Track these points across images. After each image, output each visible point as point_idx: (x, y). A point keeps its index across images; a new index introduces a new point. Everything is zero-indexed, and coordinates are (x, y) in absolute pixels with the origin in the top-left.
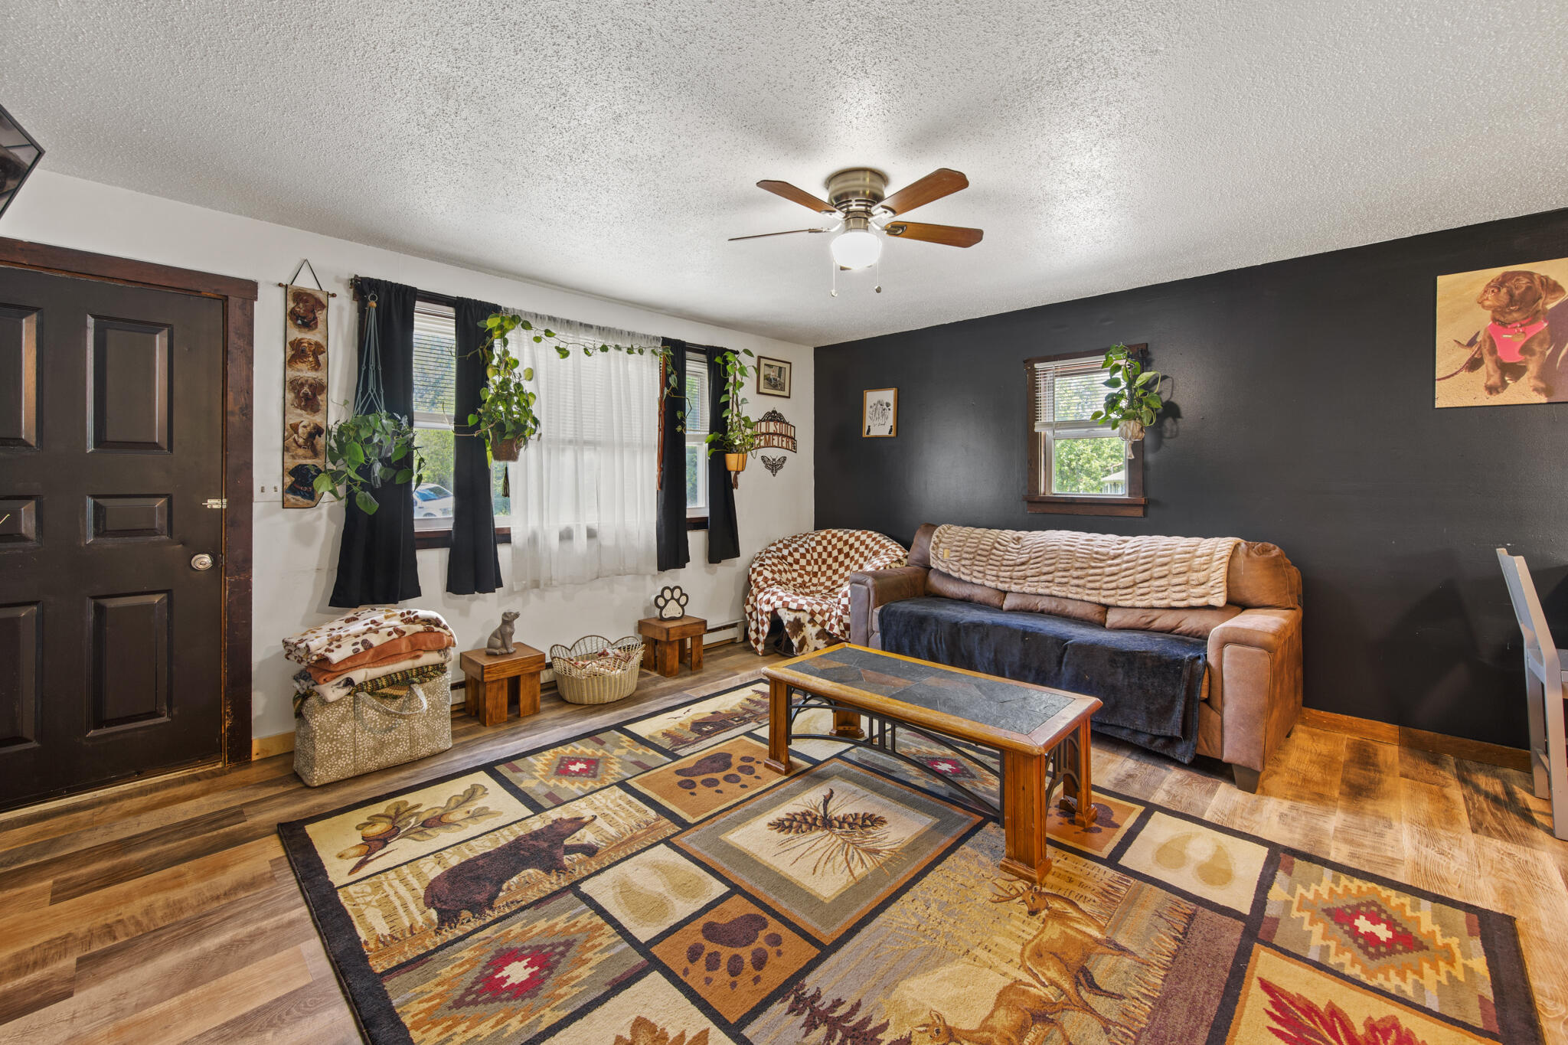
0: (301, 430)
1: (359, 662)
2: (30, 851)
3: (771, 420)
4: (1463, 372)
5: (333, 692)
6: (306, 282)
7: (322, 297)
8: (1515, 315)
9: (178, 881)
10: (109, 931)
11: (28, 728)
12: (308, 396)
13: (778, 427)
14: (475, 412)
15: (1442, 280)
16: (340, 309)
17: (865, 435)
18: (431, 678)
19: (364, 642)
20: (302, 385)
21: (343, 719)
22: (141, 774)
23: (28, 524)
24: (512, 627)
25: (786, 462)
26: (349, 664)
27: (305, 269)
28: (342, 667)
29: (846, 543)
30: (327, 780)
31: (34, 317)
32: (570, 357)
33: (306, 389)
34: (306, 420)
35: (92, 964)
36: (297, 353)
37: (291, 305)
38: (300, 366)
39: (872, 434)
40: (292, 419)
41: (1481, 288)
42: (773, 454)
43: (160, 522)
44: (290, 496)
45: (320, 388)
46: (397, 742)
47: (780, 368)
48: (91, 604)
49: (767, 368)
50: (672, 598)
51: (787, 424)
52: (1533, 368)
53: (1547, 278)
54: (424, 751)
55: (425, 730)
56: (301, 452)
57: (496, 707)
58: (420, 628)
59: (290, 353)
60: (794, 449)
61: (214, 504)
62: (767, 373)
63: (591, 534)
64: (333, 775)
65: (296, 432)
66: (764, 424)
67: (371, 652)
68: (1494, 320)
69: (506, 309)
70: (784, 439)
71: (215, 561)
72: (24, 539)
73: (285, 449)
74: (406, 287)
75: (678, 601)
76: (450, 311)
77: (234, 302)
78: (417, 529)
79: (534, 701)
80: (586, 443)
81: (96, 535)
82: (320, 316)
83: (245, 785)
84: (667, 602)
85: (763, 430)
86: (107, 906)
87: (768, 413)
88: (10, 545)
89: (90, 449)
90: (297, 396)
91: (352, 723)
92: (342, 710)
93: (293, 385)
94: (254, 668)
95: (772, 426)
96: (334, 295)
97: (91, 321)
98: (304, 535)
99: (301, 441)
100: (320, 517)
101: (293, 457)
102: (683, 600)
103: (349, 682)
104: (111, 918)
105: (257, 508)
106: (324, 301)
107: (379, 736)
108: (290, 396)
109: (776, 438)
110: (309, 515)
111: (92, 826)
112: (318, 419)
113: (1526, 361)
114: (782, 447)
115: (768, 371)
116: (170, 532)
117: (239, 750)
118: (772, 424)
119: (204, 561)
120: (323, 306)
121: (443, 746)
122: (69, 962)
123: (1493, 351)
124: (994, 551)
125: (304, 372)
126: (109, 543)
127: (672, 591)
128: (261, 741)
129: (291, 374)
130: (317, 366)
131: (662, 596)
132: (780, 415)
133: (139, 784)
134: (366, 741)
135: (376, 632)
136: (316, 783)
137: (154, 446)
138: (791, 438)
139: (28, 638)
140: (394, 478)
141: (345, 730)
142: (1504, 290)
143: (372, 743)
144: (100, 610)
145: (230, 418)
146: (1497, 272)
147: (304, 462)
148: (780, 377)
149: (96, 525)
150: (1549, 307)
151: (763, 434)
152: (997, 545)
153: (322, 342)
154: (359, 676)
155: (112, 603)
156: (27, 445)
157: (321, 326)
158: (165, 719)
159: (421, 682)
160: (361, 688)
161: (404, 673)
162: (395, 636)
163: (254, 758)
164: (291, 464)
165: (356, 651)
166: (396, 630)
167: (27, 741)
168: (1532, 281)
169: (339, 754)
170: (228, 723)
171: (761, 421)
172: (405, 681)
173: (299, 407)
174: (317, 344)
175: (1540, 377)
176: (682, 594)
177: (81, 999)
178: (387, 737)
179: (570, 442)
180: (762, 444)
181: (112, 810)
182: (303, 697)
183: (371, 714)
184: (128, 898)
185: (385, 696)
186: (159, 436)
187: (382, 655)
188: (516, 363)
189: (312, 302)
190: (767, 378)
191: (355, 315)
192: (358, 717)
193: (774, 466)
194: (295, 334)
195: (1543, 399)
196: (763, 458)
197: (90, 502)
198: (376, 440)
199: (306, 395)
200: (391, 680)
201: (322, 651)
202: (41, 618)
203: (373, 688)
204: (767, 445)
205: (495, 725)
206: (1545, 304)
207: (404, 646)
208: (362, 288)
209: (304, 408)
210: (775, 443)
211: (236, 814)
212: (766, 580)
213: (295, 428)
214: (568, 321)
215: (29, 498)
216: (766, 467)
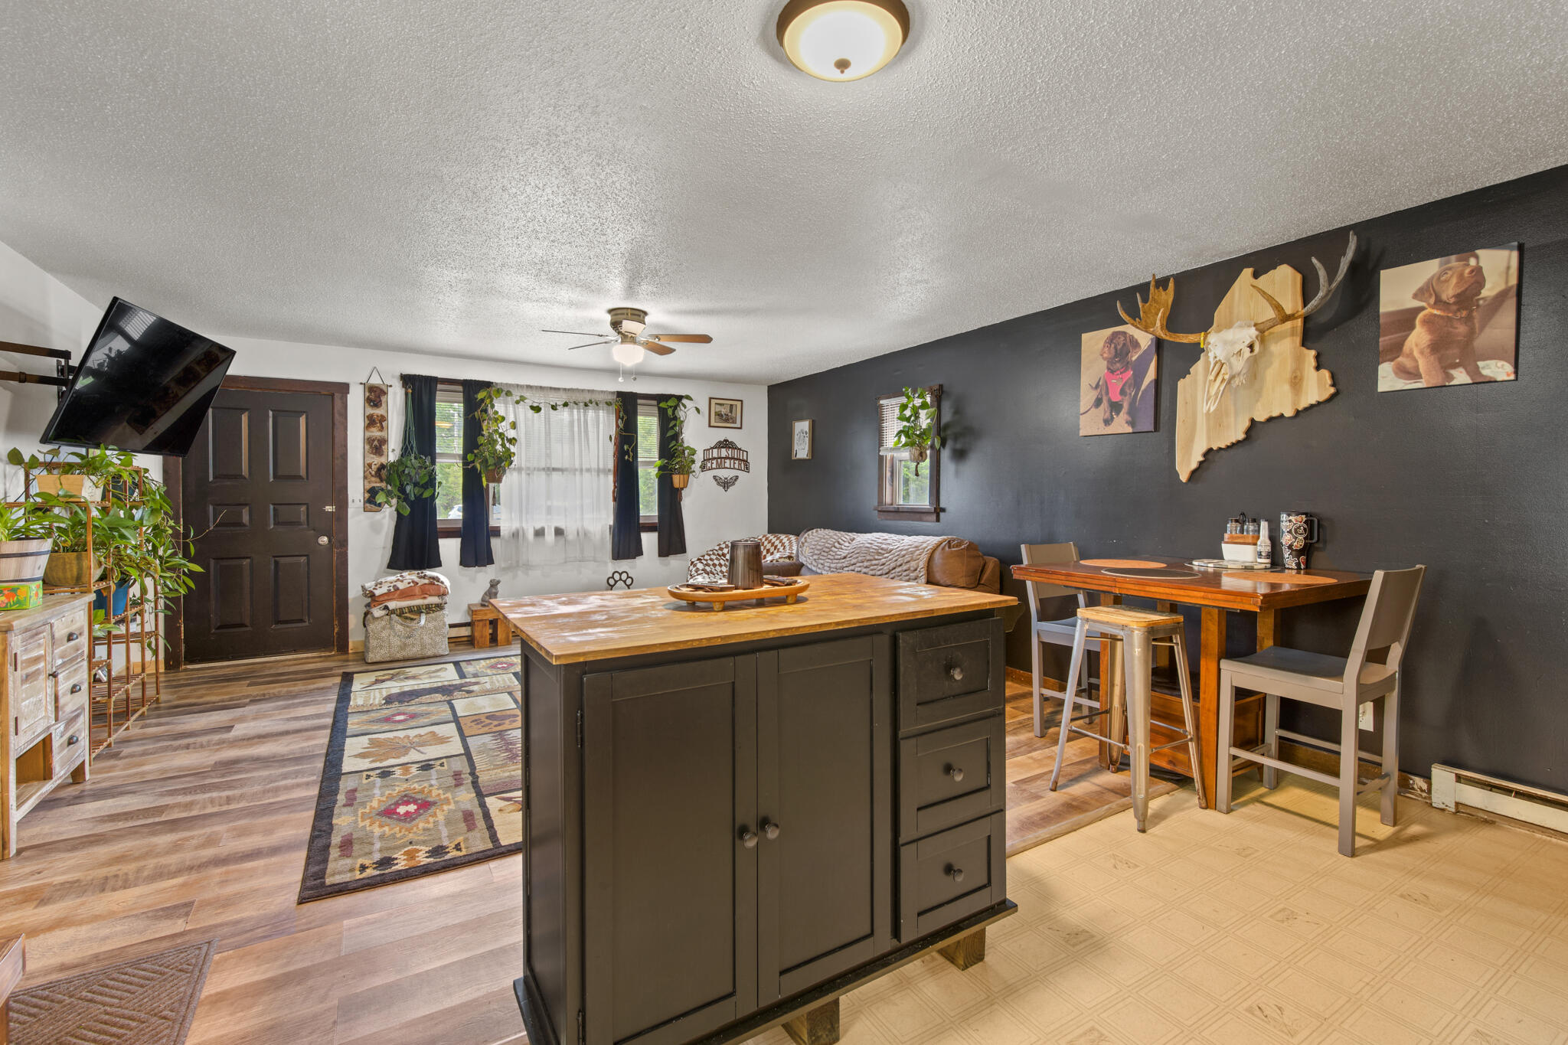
0: (373, 467)
1: (391, 597)
2: (244, 673)
3: (723, 447)
4: (1093, 409)
5: (377, 612)
6: (375, 381)
7: (385, 389)
8: (1118, 365)
9: (295, 685)
10: (264, 695)
11: (247, 621)
12: (377, 446)
13: (730, 452)
14: (473, 453)
15: (1084, 336)
16: (395, 394)
17: (794, 458)
18: (433, 611)
19: (394, 586)
20: (374, 440)
21: (384, 628)
22: (295, 651)
23: (246, 519)
24: (497, 589)
25: (738, 481)
26: (386, 598)
27: (375, 374)
28: (381, 599)
29: (773, 544)
30: (375, 660)
31: (247, 413)
32: (542, 411)
33: (376, 443)
34: (377, 461)
35: (254, 701)
36: (371, 422)
37: (367, 394)
38: (373, 429)
39: (798, 457)
40: (368, 461)
41: (1101, 344)
42: (724, 474)
43: (303, 518)
44: (368, 505)
45: (383, 441)
46: (413, 645)
47: (731, 405)
48: (273, 560)
49: (717, 406)
50: (621, 579)
51: (740, 449)
52: (1126, 406)
53: (1133, 336)
54: (430, 653)
55: (430, 641)
56: (373, 479)
57: (482, 637)
58: (426, 581)
59: (367, 422)
60: (747, 469)
61: (329, 509)
62: (717, 410)
63: (559, 532)
64: (378, 658)
65: (371, 468)
66: (715, 451)
67: (398, 592)
68: (1108, 369)
69: (497, 384)
70: (737, 462)
71: (330, 541)
72: (244, 525)
73: (365, 478)
74: (431, 377)
75: (625, 582)
76: (460, 388)
77: (337, 396)
78: (438, 526)
79: (508, 637)
80: (554, 469)
81: (275, 524)
82: (383, 399)
83: (340, 661)
84: (616, 582)
85: (715, 455)
86: (266, 689)
87: (720, 442)
88: (238, 528)
89: (271, 480)
90: (371, 447)
91: (389, 631)
92: (383, 623)
93: (369, 441)
94: (350, 601)
95: (724, 453)
96: (391, 386)
97: (271, 413)
98: (375, 528)
99: (373, 473)
100: (384, 517)
101: (369, 482)
102: (629, 581)
103: (386, 608)
104: (266, 692)
105: (350, 511)
106: (385, 390)
107: (403, 640)
108: (367, 447)
109: (728, 461)
110: (378, 516)
111: (270, 668)
112: (383, 460)
113: (1122, 400)
114: (734, 468)
115: (719, 408)
116: (308, 525)
117: (343, 647)
118: (723, 450)
119: (324, 540)
120: (385, 393)
121: (441, 652)
122: (248, 700)
123: (1107, 393)
124: (833, 549)
125: (375, 433)
126: (281, 529)
127: (620, 574)
128: (353, 642)
129: (368, 434)
130: (382, 429)
131: (613, 577)
132: (732, 443)
133: (295, 656)
134: (396, 642)
135: (402, 581)
136: (370, 661)
137: (300, 477)
138: (744, 461)
139: (247, 573)
140: (422, 494)
141: (384, 634)
142: (1113, 346)
143: (399, 643)
144: (276, 563)
145: (336, 462)
146: (1108, 332)
147: (375, 485)
148: (731, 412)
149: (274, 520)
150: (1134, 359)
151: (715, 458)
152: (836, 544)
153: (385, 414)
154: (392, 605)
155: (282, 560)
156: (245, 478)
157: (384, 405)
158: (307, 624)
159: (427, 613)
160: (393, 612)
161: (419, 607)
162: (412, 584)
163: (350, 651)
164: (368, 487)
165: (389, 590)
166: (413, 582)
167: (246, 626)
168: (1125, 337)
169: (381, 647)
170: (336, 630)
171: (712, 448)
172: (418, 611)
173: (372, 453)
174: (382, 416)
175: (1129, 413)
176: (628, 577)
177: (247, 708)
178: (408, 641)
179: (544, 469)
180: (714, 466)
181: (280, 664)
182: (366, 614)
183: (399, 627)
184: (274, 688)
185: (406, 618)
186: (303, 472)
187: (405, 594)
188: (503, 419)
189: (378, 391)
190: (719, 415)
191: (403, 397)
192: (392, 628)
193: (726, 484)
194: (370, 411)
195: (1130, 430)
196: (715, 477)
197: (272, 507)
198: (406, 472)
199: (376, 446)
200: (411, 609)
201: (371, 589)
202: (251, 565)
203: (400, 613)
204: (719, 467)
205: (481, 647)
206: (1132, 357)
207: (417, 590)
208: (407, 380)
209: (375, 454)
210: (727, 465)
211: (331, 669)
212: (697, 570)
213: (370, 465)
214: (541, 387)
215: (246, 505)
216: (718, 484)
